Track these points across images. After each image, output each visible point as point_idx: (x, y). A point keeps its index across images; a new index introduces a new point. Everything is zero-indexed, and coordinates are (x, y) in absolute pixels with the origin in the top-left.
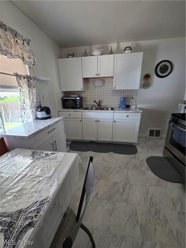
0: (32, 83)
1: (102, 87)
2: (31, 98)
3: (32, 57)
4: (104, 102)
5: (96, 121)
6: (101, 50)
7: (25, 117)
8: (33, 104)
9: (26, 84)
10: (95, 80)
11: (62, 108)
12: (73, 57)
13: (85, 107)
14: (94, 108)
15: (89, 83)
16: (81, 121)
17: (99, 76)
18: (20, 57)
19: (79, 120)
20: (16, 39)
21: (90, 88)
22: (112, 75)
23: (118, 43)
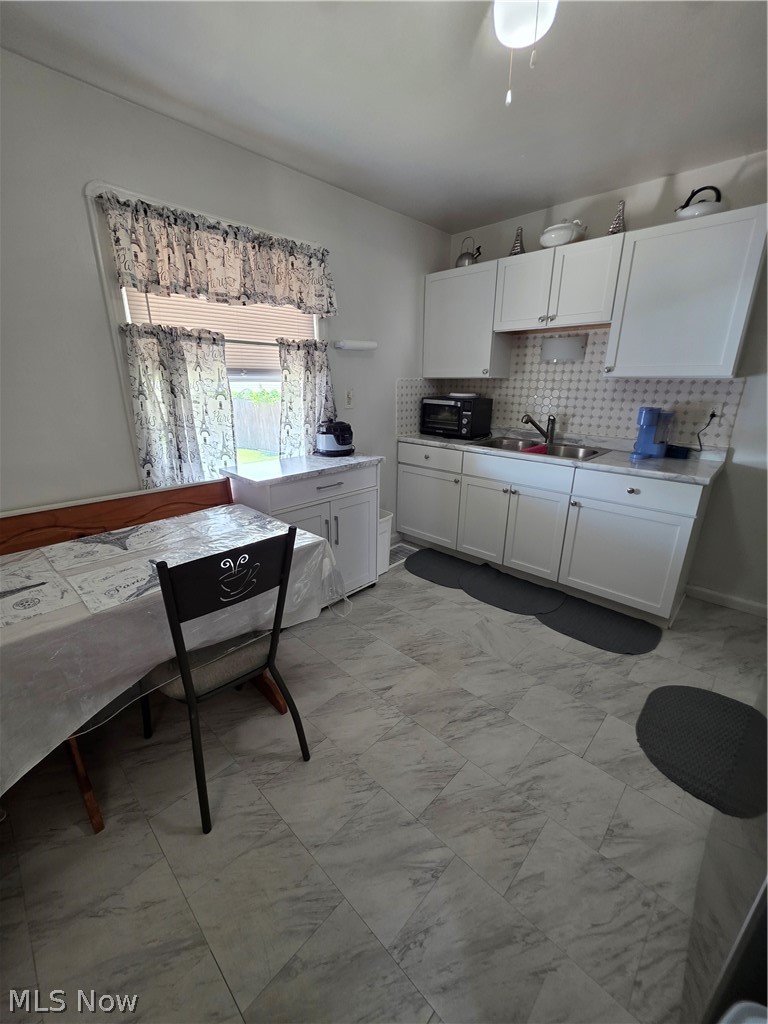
0: (317, 359)
1: (573, 363)
2: (309, 398)
3: (326, 292)
4: (572, 424)
5: (505, 491)
6: (577, 224)
7: (288, 444)
8: (311, 413)
9: (302, 363)
10: (551, 337)
11: (418, 433)
12: (476, 262)
13: (495, 435)
14: (520, 443)
15: (526, 347)
16: (456, 482)
17: (551, 325)
18: (291, 302)
19: (453, 477)
20: (292, 259)
21: (528, 368)
22: (605, 319)
23: (671, 176)
